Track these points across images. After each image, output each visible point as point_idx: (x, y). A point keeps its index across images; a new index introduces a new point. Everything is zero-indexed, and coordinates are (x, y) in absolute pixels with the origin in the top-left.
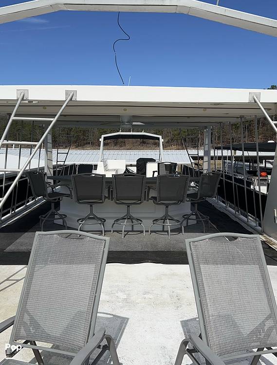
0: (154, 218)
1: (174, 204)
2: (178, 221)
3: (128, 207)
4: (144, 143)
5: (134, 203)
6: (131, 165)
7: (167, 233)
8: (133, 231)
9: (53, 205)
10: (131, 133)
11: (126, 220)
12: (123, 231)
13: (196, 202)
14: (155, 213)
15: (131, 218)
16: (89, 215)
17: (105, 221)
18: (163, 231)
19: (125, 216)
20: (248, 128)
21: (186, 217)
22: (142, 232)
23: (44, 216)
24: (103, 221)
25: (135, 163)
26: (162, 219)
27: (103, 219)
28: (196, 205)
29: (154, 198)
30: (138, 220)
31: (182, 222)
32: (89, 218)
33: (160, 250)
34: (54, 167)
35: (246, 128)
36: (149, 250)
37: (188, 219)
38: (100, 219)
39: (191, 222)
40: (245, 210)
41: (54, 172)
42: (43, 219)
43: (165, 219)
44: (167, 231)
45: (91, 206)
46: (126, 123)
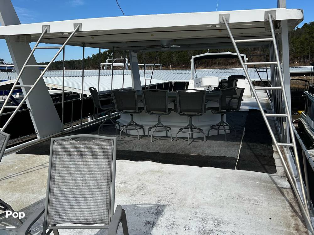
10: (218, 53)
46: (165, 47)
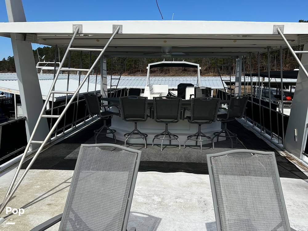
0: (189, 134)
1: (206, 123)
2: (209, 138)
3: (167, 124)
4: (185, 70)
5: (172, 122)
6: (173, 90)
7: (199, 148)
8: (170, 145)
9: (105, 121)
10: (174, 62)
11: (164, 136)
12: (162, 145)
13: (226, 121)
14: (190, 130)
15: (169, 134)
16: (134, 131)
17: (147, 136)
18: (196, 146)
19: (164, 132)
20: (276, 58)
21: (217, 134)
22: (178, 146)
23: (98, 130)
24: (145, 136)
25: (176, 88)
26: (195, 136)
27: (145, 134)
28: (226, 124)
29: (189, 118)
30: (174, 135)
31: (213, 138)
32: (134, 133)
33: (192, 162)
34: (109, 90)
35: (275, 57)
36: (183, 161)
37: (218, 136)
38: (143, 134)
39: (221, 139)
40: (269, 129)
41: (109, 94)
42: (97, 133)
43: (198, 136)
44: (200, 146)
45: (136, 123)
46: (167, 53)
